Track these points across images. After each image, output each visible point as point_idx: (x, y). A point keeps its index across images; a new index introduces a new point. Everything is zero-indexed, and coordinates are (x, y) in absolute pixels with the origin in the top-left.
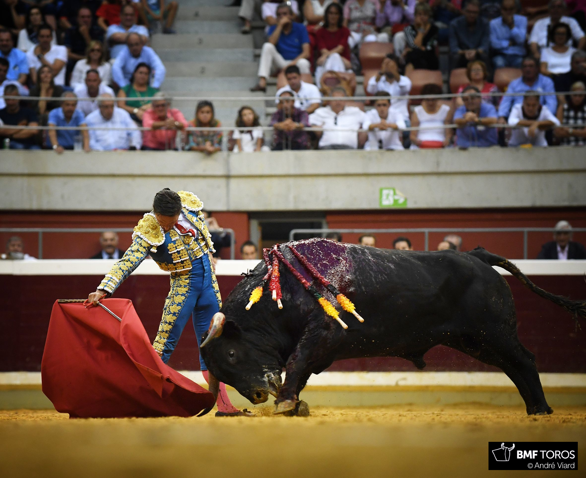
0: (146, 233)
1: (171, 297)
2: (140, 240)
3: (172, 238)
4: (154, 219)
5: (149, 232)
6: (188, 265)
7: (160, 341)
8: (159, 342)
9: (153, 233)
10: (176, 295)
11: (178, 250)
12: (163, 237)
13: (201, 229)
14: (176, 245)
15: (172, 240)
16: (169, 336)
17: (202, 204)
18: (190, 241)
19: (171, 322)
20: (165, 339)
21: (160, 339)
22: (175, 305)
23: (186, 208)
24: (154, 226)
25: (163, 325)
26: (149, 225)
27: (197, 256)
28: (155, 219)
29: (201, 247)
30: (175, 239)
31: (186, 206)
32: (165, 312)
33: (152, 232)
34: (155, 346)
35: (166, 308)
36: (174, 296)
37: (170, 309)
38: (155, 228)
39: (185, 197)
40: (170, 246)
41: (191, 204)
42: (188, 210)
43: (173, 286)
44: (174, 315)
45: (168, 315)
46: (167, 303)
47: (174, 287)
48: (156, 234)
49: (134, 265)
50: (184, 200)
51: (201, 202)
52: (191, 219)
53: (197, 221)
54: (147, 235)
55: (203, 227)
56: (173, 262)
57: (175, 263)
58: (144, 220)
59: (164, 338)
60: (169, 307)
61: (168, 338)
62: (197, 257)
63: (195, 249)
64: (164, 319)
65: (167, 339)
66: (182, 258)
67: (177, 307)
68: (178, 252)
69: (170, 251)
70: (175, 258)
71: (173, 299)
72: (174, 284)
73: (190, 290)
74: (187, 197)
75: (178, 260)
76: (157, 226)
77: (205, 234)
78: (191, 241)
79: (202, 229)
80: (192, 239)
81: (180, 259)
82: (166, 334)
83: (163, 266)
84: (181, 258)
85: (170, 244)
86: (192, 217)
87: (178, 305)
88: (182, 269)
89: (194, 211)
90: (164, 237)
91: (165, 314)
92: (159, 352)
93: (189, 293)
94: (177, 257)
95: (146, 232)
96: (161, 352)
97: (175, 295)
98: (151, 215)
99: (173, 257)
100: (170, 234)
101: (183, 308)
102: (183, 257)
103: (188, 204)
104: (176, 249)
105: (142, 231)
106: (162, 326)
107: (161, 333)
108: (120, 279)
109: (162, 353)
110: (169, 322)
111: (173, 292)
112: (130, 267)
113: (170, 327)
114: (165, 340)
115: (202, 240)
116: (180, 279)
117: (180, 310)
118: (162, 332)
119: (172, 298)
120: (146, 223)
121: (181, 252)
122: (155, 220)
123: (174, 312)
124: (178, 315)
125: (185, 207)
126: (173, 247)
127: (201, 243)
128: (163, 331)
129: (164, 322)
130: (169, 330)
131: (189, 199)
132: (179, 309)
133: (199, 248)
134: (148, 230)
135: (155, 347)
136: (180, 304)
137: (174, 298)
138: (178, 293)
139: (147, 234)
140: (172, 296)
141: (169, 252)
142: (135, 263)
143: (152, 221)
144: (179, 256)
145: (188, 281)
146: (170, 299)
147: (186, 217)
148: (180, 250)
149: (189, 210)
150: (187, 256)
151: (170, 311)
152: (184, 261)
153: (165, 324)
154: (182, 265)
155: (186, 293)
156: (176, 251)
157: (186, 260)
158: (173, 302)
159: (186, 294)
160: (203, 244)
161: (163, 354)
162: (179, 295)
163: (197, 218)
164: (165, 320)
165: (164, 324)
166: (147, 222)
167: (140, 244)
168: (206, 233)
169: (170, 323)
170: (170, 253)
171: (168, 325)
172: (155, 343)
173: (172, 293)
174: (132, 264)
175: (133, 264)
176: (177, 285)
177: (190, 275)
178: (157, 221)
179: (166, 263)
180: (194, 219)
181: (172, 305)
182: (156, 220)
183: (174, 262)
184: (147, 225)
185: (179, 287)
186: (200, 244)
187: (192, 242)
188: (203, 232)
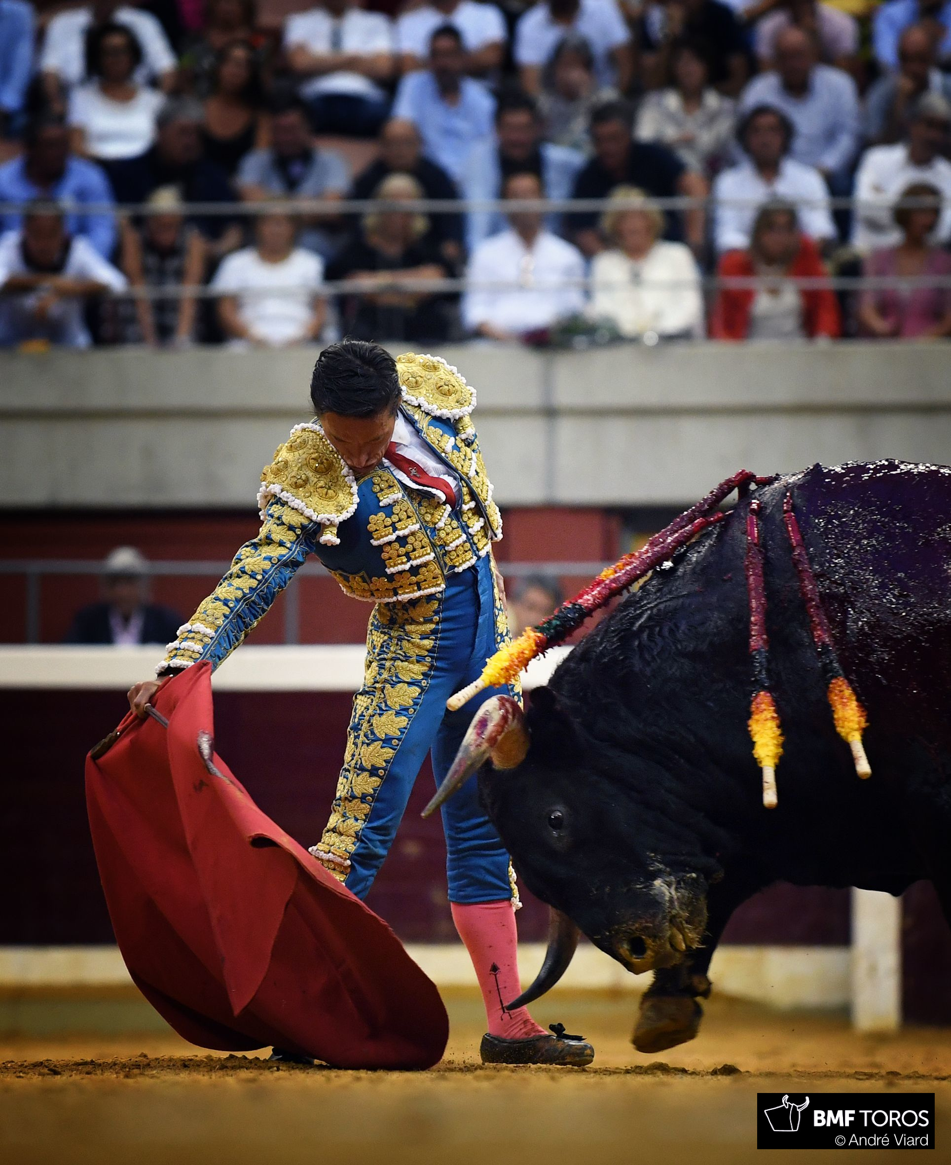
0: (297, 486)
1: (375, 688)
2: (281, 507)
3: (381, 498)
4: (323, 442)
5: (306, 481)
6: (434, 578)
7: (342, 827)
8: (341, 829)
9: (320, 485)
10: (392, 682)
11: (400, 533)
12: (352, 495)
13: (467, 474)
14: (395, 518)
15: (381, 504)
16: (373, 810)
17: (471, 394)
18: (439, 517)
19: (378, 765)
20: (359, 821)
21: (344, 821)
22: (390, 712)
23: (423, 409)
24: (322, 463)
25: (350, 779)
26: (306, 459)
27: (455, 566)
28: (324, 440)
29: (470, 537)
30: (391, 502)
31: (422, 401)
32: (357, 737)
33: (316, 480)
34: (328, 844)
35: (359, 724)
36: (384, 687)
37: (374, 725)
38: (325, 468)
39: (420, 374)
40: (377, 520)
41: (437, 395)
42: (427, 414)
43: (382, 656)
44: (384, 745)
45: (368, 745)
46: (363, 708)
47: (384, 659)
48: (330, 488)
49: (260, 581)
50: (416, 382)
51: (469, 388)
52: (437, 442)
53: (456, 447)
54: (300, 493)
55: (474, 467)
56: (387, 570)
57: (393, 574)
58: (291, 446)
59: (357, 820)
60: (369, 721)
61: (369, 818)
62: (456, 569)
63: (453, 545)
64: (353, 759)
65: (365, 821)
66: (413, 557)
67: (398, 719)
68: (402, 541)
69: (375, 537)
70: (390, 558)
71: (382, 696)
72: (384, 651)
73: (437, 669)
74: (423, 373)
75: (403, 563)
76: (333, 462)
77: (479, 489)
78: (441, 516)
79: (472, 474)
80: (445, 510)
81: (408, 561)
82: (363, 805)
83: (355, 585)
84: (409, 559)
85: (374, 516)
86: (442, 436)
87: (398, 714)
88: (414, 591)
89: (449, 419)
90: (357, 496)
91: (355, 744)
92: (340, 860)
93: (433, 677)
94: (399, 556)
95: (296, 483)
96: (346, 859)
97: (390, 684)
98: (312, 429)
99: (384, 556)
100: (374, 484)
101: (413, 721)
102: (417, 555)
103: (428, 394)
104: (395, 529)
105: (284, 479)
106: (349, 782)
107: (347, 802)
108: (219, 627)
109: (348, 862)
110: (372, 765)
111: (381, 675)
112: (251, 589)
113: (375, 781)
114: (360, 825)
115: (473, 514)
116: (406, 638)
117: (404, 730)
118: (351, 799)
119: (377, 694)
120: (296, 453)
121: (411, 540)
122: (326, 443)
123: (386, 735)
124: (398, 745)
125: (419, 406)
126: (385, 527)
127: (470, 523)
128: (354, 797)
129: (355, 768)
130: (372, 791)
131: (431, 381)
132: (404, 724)
133: (465, 542)
134: (304, 477)
135: (328, 847)
136: (407, 709)
137: (385, 692)
138: (397, 677)
139: (301, 487)
140: (377, 685)
141: (372, 541)
142: (264, 575)
143: (316, 448)
144: (402, 550)
145: (428, 643)
146: (372, 697)
147: (422, 435)
148: (406, 534)
149: (432, 414)
150: (429, 551)
151: (373, 733)
152: (419, 567)
153: (358, 775)
154: (414, 579)
155: (422, 677)
156: (393, 537)
157: (425, 565)
158: (383, 705)
159: (424, 681)
160: (476, 525)
161: (352, 866)
162: (401, 684)
163: (456, 440)
164: (359, 762)
165: (355, 775)
166: (301, 452)
167: (279, 518)
168: (485, 487)
169: (373, 771)
170: (375, 543)
171: (368, 775)
172: (327, 834)
173: (378, 676)
174: (254, 580)
175: (256, 579)
176: (394, 655)
177: (437, 623)
178: (331, 445)
179: (365, 576)
180: (448, 443)
181: (380, 715)
182: (329, 441)
183: (389, 571)
184: (300, 460)
185: (402, 661)
186: (468, 527)
187: (443, 520)
188: (475, 484)
